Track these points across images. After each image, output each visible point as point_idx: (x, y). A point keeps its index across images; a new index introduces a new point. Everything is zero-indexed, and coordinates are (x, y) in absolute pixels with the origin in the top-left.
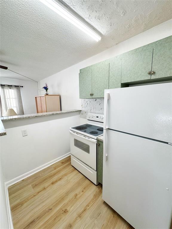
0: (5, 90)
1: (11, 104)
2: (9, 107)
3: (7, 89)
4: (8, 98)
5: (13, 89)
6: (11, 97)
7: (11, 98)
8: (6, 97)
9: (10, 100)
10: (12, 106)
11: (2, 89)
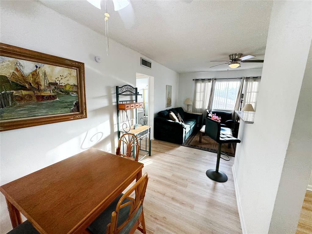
0: (249, 83)
1: (250, 98)
2: (247, 102)
3: (252, 82)
4: (250, 91)
5: (258, 81)
6: (253, 90)
7: (253, 92)
8: (248, 91)
9: (251, 95)
10: (251, 101)
11: (246, 82)
